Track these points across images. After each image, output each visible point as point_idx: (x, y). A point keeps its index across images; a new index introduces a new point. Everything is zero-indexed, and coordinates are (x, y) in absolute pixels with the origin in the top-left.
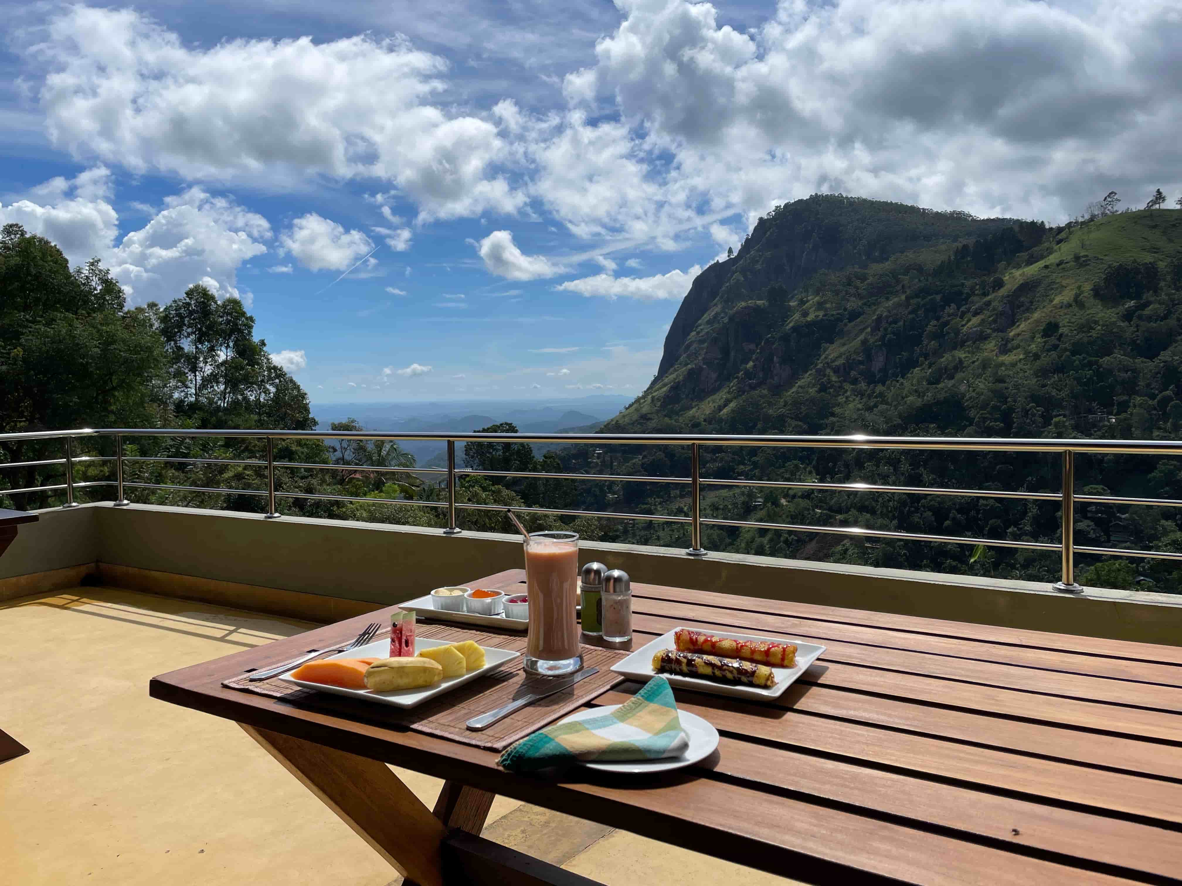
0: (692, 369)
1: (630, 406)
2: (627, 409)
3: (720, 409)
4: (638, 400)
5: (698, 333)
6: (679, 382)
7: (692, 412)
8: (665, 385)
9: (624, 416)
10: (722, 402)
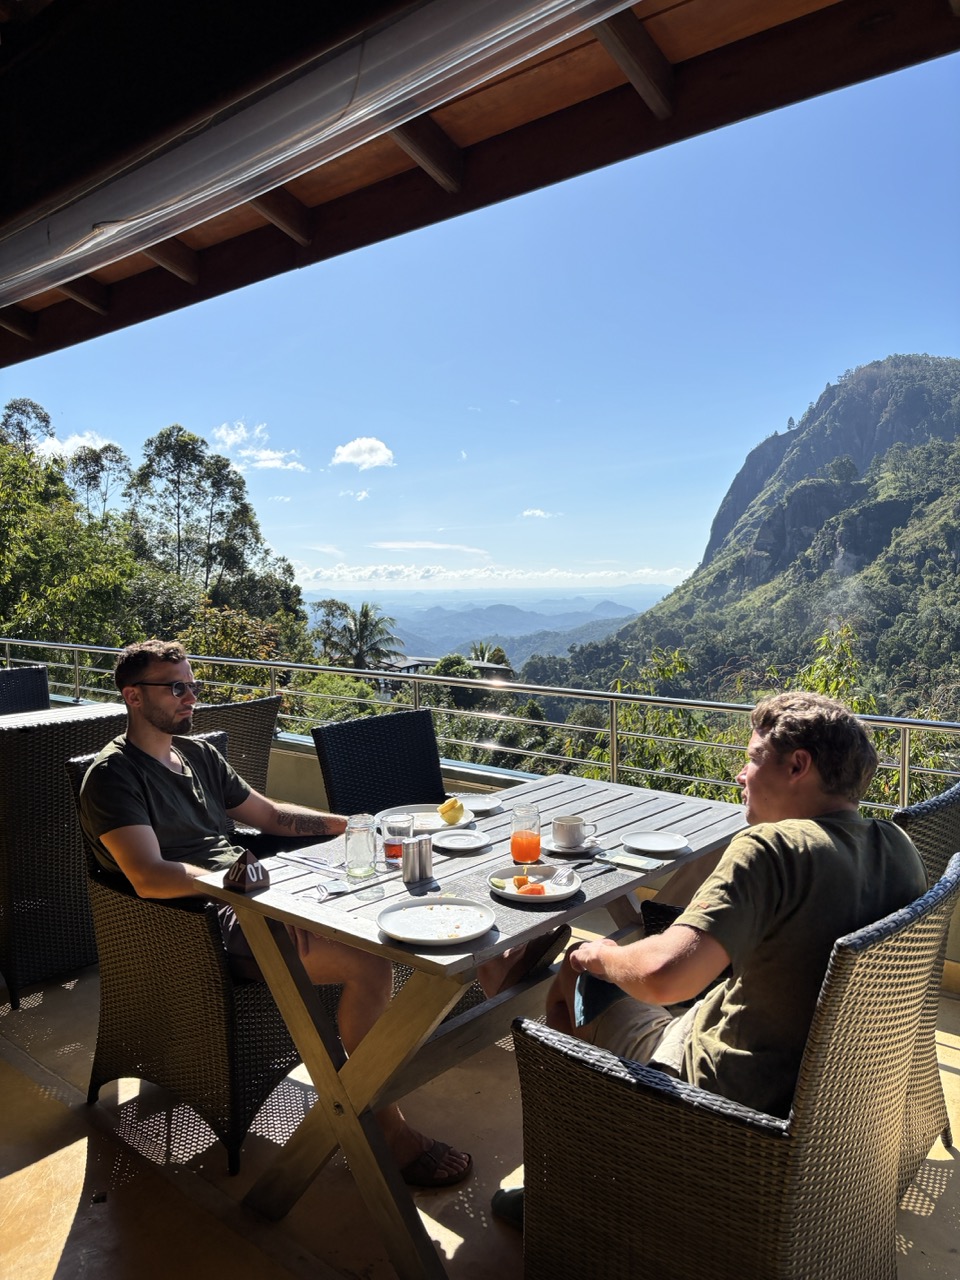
0: (742, 558)
1: (669, 596)
2: (664, 600)
3: (773, 601)
4: (677, 590)
5: (751, 515)
6: (725, 571)
7: (739, 605)
8: (710, 574)
9: (661, 608)
10: (773, 594)
